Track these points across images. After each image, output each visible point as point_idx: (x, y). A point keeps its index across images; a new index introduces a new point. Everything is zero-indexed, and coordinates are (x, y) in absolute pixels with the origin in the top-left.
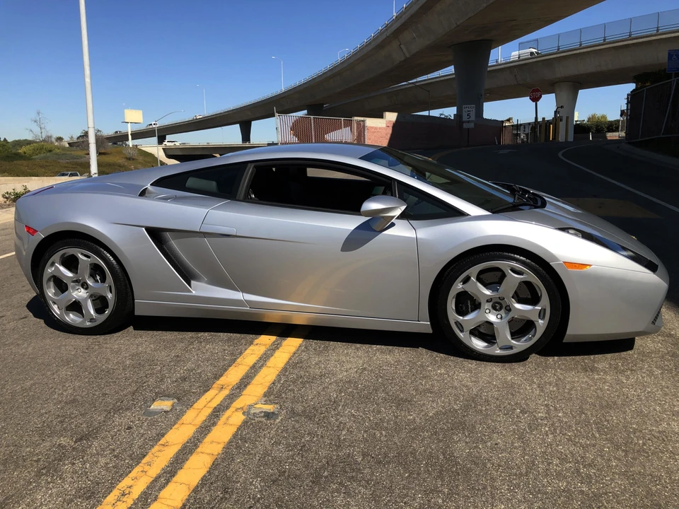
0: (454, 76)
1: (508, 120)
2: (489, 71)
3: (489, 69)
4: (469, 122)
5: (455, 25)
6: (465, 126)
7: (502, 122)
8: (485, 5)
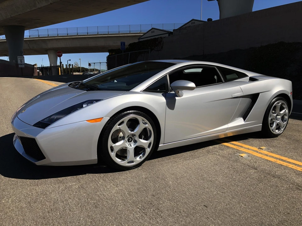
0: (6, 41)
1: (35, 65)
2: (25, 40)
3: (24, 39)
4: (21, 64)
5: (10, 17)
6: (20, 66)
7: (34, 65)
8: (29, 10)
